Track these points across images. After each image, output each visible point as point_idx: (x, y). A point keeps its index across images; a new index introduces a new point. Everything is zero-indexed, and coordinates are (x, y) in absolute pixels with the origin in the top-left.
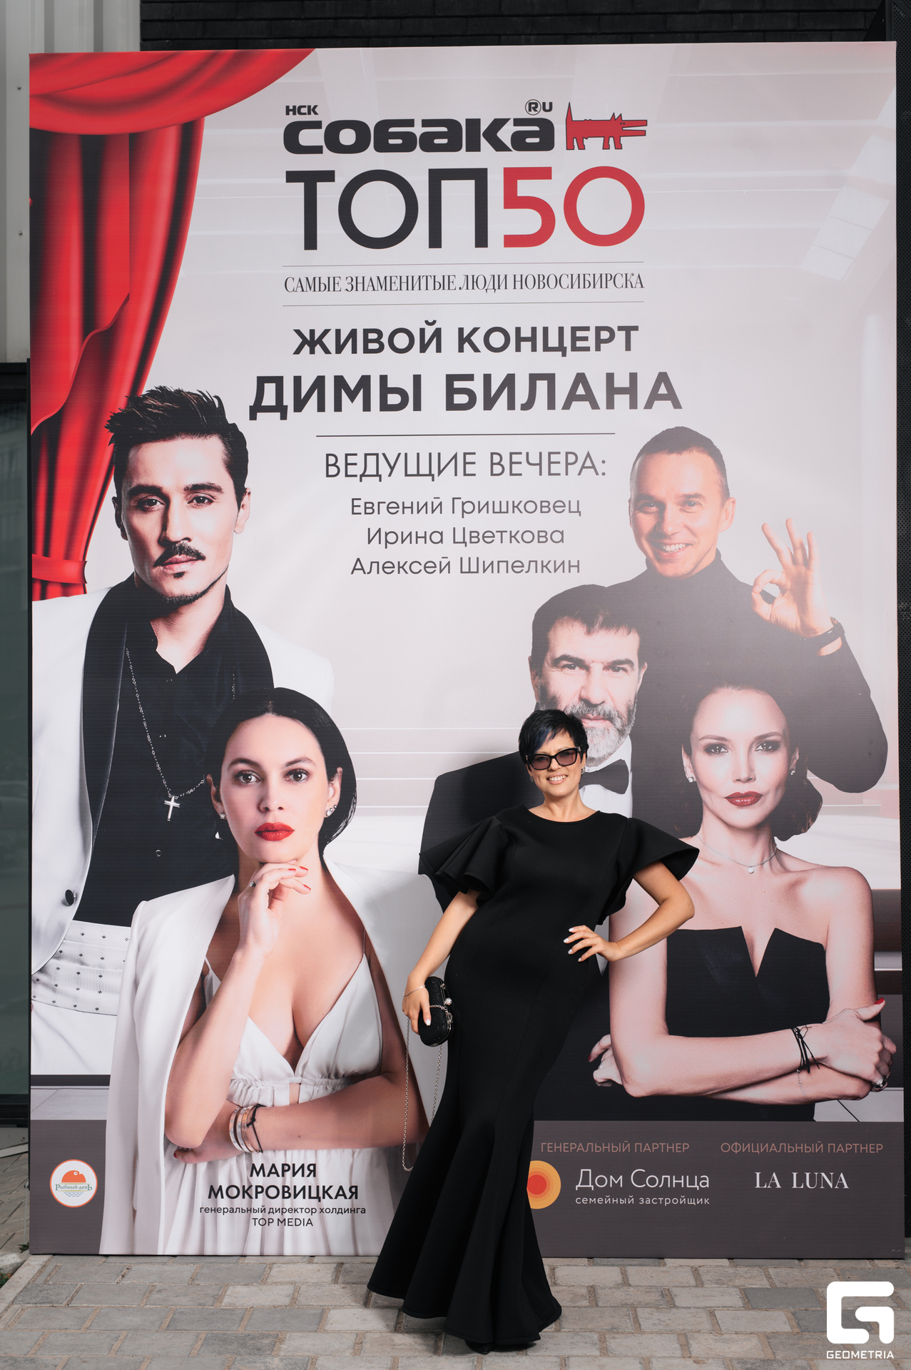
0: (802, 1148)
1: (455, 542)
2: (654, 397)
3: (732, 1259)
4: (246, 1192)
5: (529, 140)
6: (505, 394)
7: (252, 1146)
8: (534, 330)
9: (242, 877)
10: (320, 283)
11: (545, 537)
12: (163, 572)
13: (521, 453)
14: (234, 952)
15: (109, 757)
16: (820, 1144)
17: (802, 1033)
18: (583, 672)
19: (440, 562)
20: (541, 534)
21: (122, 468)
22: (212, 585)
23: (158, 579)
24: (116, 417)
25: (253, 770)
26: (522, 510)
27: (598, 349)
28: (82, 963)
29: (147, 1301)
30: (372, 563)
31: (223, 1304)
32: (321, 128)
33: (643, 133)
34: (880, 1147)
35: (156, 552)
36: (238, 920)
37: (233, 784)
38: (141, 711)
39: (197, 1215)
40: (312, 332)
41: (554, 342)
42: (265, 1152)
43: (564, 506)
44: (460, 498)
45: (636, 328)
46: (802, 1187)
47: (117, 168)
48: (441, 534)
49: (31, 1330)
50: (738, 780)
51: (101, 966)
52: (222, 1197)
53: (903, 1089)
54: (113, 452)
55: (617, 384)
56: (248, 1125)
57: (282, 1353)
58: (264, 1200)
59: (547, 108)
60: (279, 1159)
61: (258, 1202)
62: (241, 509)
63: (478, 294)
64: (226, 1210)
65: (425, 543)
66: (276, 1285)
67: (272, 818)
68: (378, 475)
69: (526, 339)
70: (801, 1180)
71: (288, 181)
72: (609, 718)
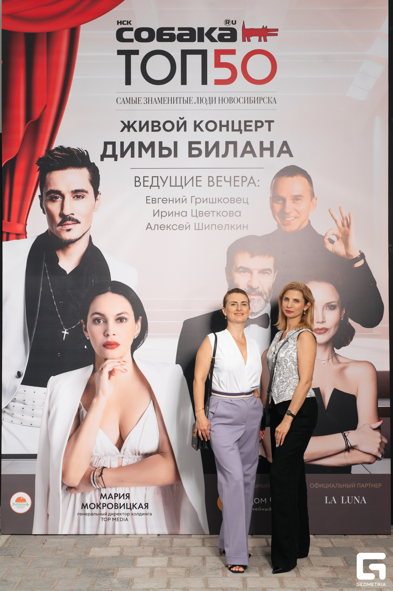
0: (346, 486)
1: (192, 216)
2: (281, 152)
3: (315, 535)
4: (98, 506)
5: (226, 37)
6: (215, 150)
7: (101, 486)
8: (228, 122)
9: (96, 365)
10: (132, 100)
11: (232, 214)
12: (62, 229)
13: (222, 177)
14: (93, 399)
15: (37, 311)
16: (354, 484)
17: (346, 435)
18: (249, 274)
19: (186, 225)
20: (231, 213)
21: (43, 182)
22: (84, 234)
23: (59, 232)
24: (40, 159)
25: (102, 317)
26: (222, 202)
27: (256, 130)
28: (25, 404)
29: (55, 555)
30: (155, 225)
31: (89, 556)
32: (133, 31)
33: (276, 35)
34: (380, 485)
35: (58, 220)
36: (95, 384)
37: (93, 324)
38: (52, 291)
39: (76, 516)
40: (129, 122)
41: (236, 127)
42: (107, 488)
43: (241, 200)
44: (195, 196)
45: (273, 121)
46: (346, 503)
47: (41, 47)
48: (186, 212)
49: (4, 567)
50: (318, 322)
51: (33, 405)
52: (88, 508)
53: (390, 459)
54: (39, 175)
55: (264, 146)
56: (99, 476)
57: (118, 577)
58: (106, 509)
59: (234, 23)
60: (113, 491)
61: (104, 511)
62: (97, 201)
63: (203, 106)
64: (89, 514)
65: (179, 216)
66: (113, 547)
67: (110, 339)
68: (158, 186)
69: (224, 126)
70: (345, 500)
71: (118, 54)
72: (260, 294)
